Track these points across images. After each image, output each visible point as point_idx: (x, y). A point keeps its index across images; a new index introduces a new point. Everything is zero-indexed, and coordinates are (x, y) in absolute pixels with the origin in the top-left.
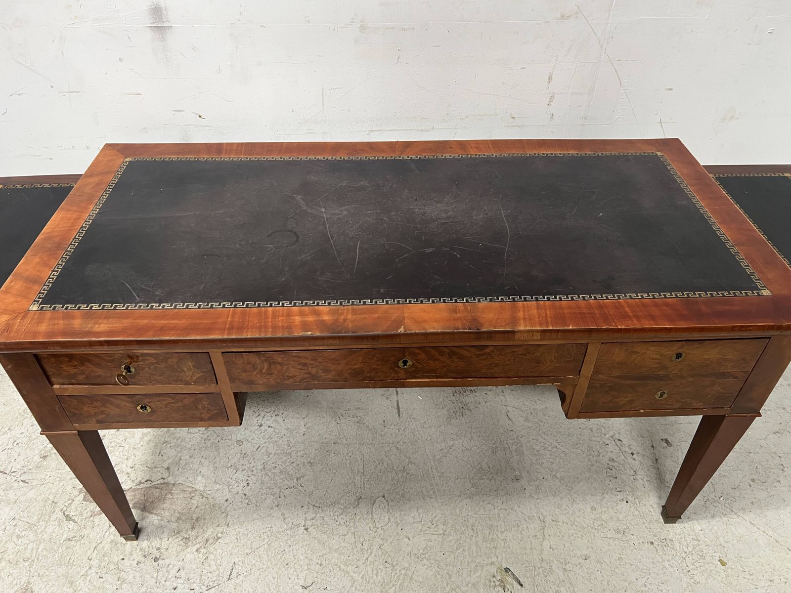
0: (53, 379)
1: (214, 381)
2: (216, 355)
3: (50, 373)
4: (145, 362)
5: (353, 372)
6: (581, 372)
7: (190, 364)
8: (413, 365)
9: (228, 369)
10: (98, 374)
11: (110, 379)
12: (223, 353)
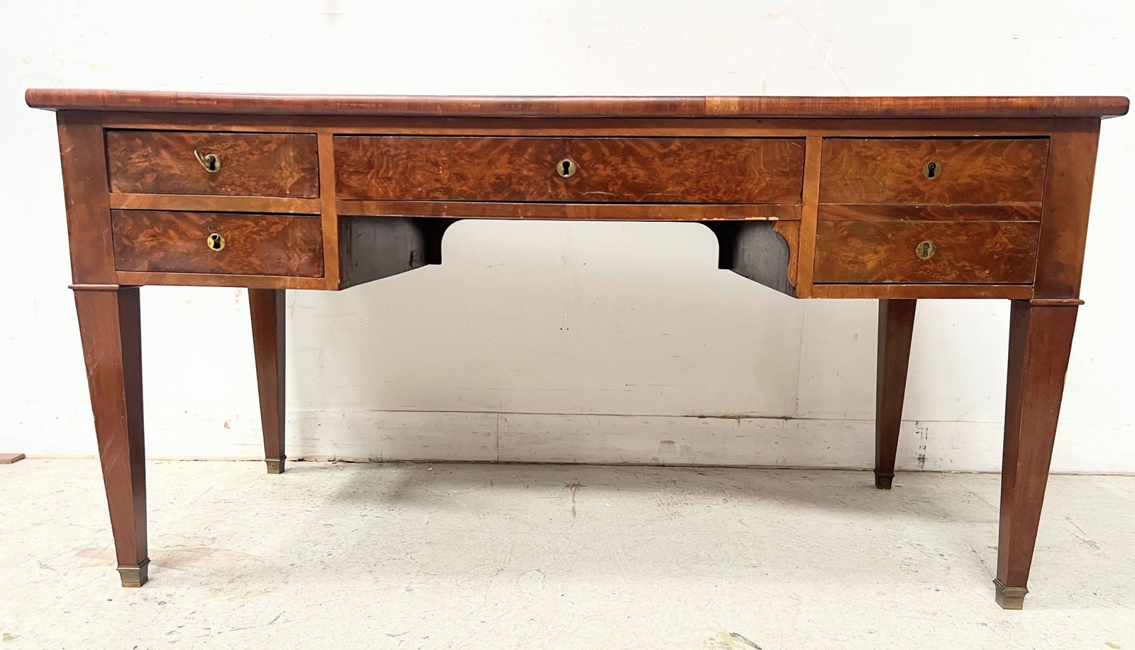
0: (114, 182)
1: (315, 187)
2: (326, 142)
3: (113, 170)
4: (235, 150)
5: (497, 181)
6: (804, 195)
7: (291, 154)
8: (577, 169)
9: (336, 166)
10: (173, 172)
11: (184, 183)
12: (334, 135)
